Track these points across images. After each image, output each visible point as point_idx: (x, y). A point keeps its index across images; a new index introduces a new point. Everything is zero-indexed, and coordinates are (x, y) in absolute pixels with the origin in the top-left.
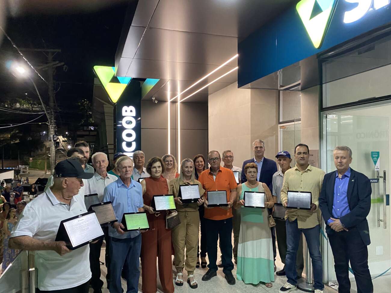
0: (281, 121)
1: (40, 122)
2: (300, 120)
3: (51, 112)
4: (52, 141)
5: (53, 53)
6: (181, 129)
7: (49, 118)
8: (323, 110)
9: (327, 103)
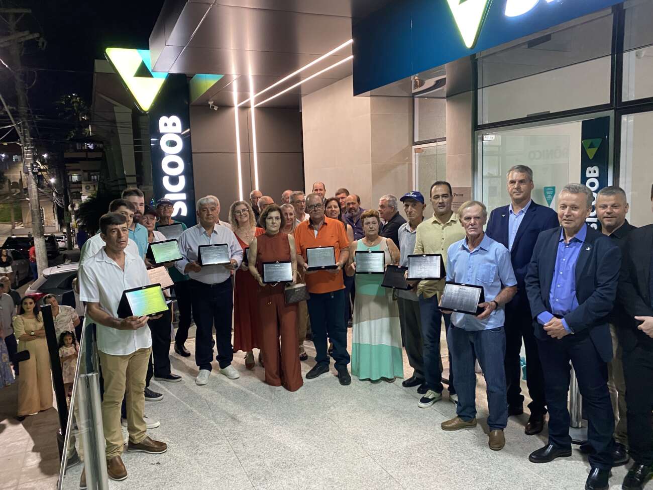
0: (416, 140)
1: (5, 142)
2: (444, 139)
3: (23, 123)
4: (31, 174)
5: (17, 15)
6: (259, 153)
7: (21, 134)
8: (477, 128)
9: (484, 118)
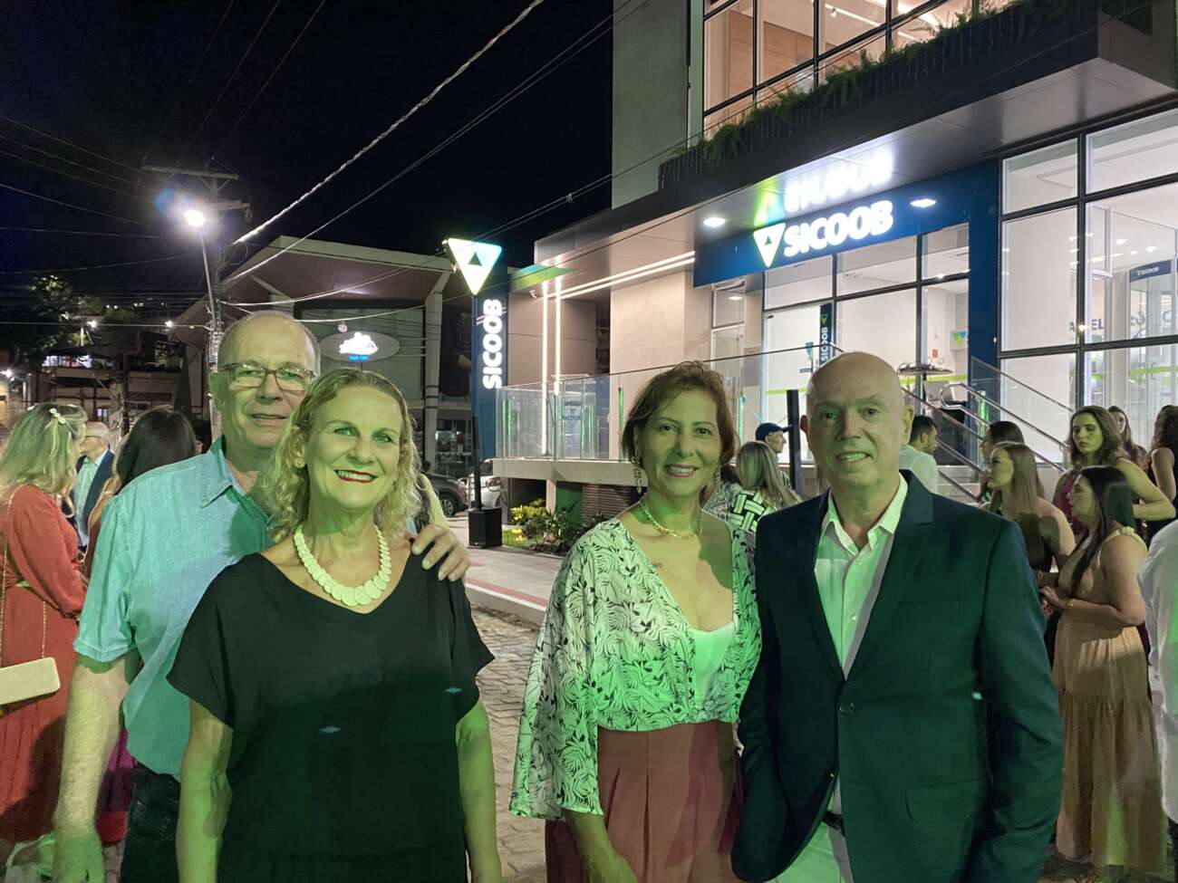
0: (715, 325)
1: (192, 325)
6: (562, 338)
